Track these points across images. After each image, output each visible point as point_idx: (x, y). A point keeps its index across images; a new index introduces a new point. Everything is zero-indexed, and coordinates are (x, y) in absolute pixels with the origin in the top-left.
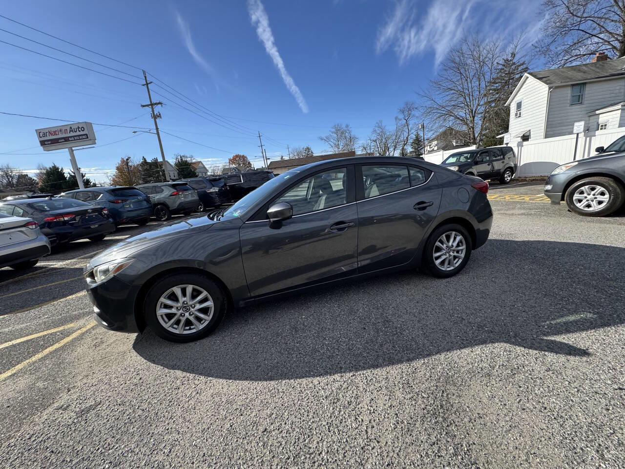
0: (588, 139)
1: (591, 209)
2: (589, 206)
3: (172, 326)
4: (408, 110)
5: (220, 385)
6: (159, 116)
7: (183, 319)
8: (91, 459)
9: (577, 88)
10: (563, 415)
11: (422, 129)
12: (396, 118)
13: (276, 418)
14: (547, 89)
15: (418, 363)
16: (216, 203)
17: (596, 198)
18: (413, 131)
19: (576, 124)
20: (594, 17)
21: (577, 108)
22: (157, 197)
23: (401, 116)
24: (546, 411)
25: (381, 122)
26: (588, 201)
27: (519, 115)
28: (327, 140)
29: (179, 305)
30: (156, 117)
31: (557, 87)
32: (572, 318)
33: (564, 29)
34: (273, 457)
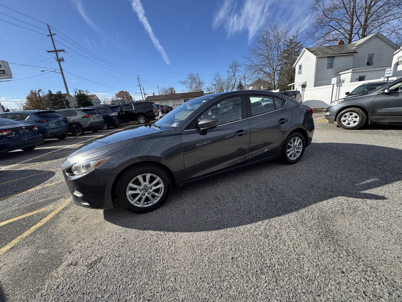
0: (338, 88)
1: (350, 126)
2: (349, 124)
3: (136, 203)
4: (235, 67)
6: (63, 60)
7: (144, 197)
8: (118, 293)
9: (330, 59)
10: (389, 229)
11: (244, 79)
12: (228, 71)
13: (235, 250)
14: (316, 58)
15: (302, 211)
16: (116, 123)
17: (353, 119)
18: (238, 80)
19: (333, 79)
20: (336, 19)
21: (330, 70)
22: (73, 118)
23: (231, 70)
24: (381, 228)
25: (219, 73)
26: (348, 121)
27: (300, 73)
28: (184, 83)
29: (142, 187)
30: (60, 60)
31: (321, 58)
32: (368, 181)
33: (322, 24)
34: (247, 272)
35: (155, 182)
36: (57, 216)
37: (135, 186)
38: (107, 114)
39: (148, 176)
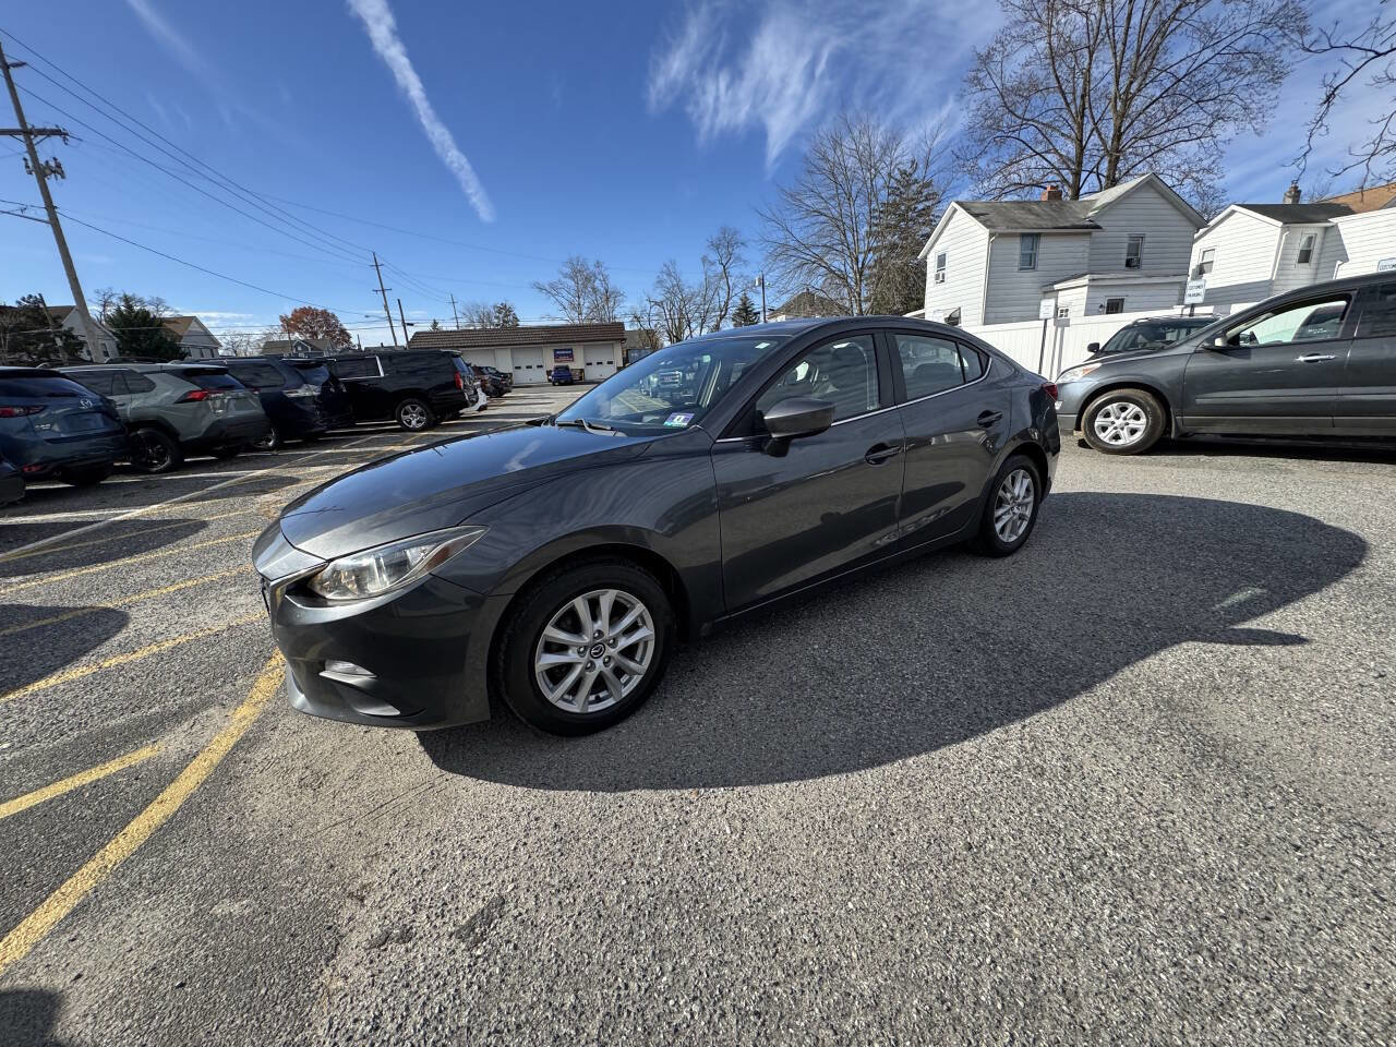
0: (1059, 330)
1: (1120, 442)
2: (1117, 437)
3: (562, 698)
4: (726, 245)
5: (778, 797)
6: (58, 170)
7: (591, 677)
9: (1028, 241)
10: (1353, 719)
11: (760, 289)
12: (704, 260)
13: (965, 821)
14: (987, 235)
15: (1103, 689)
16: (314, 426)
17: (1128, 424)
18: (737, 290)
19: (1043, 303)
20: (1038, 122)
21: (1028, 275)
22: (135, 404)
23: (713, 256)
24: (1331, 720)
25: (674, 263)
26: (1115, 428)
27: (941, 279)
28: (552, 290)
29: (586, 639)
30: (43, 172)
31: (1002, 235)
32: (1240, 597)
33: (999, 134)
34: (1034, 881)
35: (627, 621)
36: (225, 773)
37: (562, 636)
38: (277, 390)
39: (607, 599)
